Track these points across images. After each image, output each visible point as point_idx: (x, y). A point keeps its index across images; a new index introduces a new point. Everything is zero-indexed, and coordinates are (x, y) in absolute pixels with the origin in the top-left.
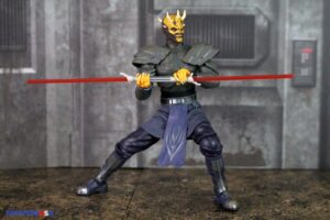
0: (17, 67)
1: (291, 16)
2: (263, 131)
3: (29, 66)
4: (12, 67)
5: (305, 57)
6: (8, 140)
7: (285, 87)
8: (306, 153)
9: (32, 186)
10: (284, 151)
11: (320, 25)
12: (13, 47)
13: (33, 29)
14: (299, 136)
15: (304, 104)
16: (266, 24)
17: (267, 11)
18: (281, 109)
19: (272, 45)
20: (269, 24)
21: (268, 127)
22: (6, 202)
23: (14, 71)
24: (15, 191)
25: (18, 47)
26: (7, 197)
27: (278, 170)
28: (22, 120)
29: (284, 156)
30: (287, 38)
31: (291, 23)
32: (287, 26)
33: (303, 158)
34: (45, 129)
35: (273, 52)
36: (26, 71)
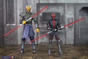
0: (12, 24)
1: (67, 13)
2: (62, 36)
3: (14, 24)
4: (11, 24)
5: (71, 21)
6: (10, 39)
7: (67, 27)
8: (71, 41)
9: (16, 48)
10: (67, 40)
11: (73, 15)
12: (11, 20)
13: (15, 16)
14: (70, 37)
15: (71, 31)
16: (62, 14)
17: (63, 12)
18: (66, 32)
19: (64, 19)
20: (63, 14)
21: (63, 36)
22: (11, 51)
23: (11, 25)
24: (13, 49)
25: (12, 20)
26: (11, 50)
27: (65, 44)
28: (13, 35)
29: (67, 42)
30: (67, 17)
31: (68, 14)
32: (67, 15)
33: (70, 42)
34: (17, 36)
35: (64, 21)
36: (14, 25)
